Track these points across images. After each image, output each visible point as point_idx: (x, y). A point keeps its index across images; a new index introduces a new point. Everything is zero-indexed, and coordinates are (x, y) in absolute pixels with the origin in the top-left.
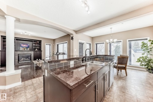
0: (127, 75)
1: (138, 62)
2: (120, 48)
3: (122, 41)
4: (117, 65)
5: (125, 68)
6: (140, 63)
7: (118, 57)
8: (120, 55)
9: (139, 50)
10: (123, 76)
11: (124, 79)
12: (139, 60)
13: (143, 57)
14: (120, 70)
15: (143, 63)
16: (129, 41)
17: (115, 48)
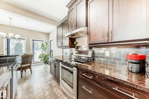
0: (32, 73)
1: (39, 58)
2: (22, 46)
3: (25, 38)
4: (21, 66)
5: (29, 67)
6: (40, 59)
7: (22, 56)
8: (24, 54)
9: (39, 49)
10: (28, 76)
11: (29, 78)
12: (40, 57)
13: (42, 54)
14: (24, 71)
15: (42, 59)
16: (32, 40)
17: (14, 46)
